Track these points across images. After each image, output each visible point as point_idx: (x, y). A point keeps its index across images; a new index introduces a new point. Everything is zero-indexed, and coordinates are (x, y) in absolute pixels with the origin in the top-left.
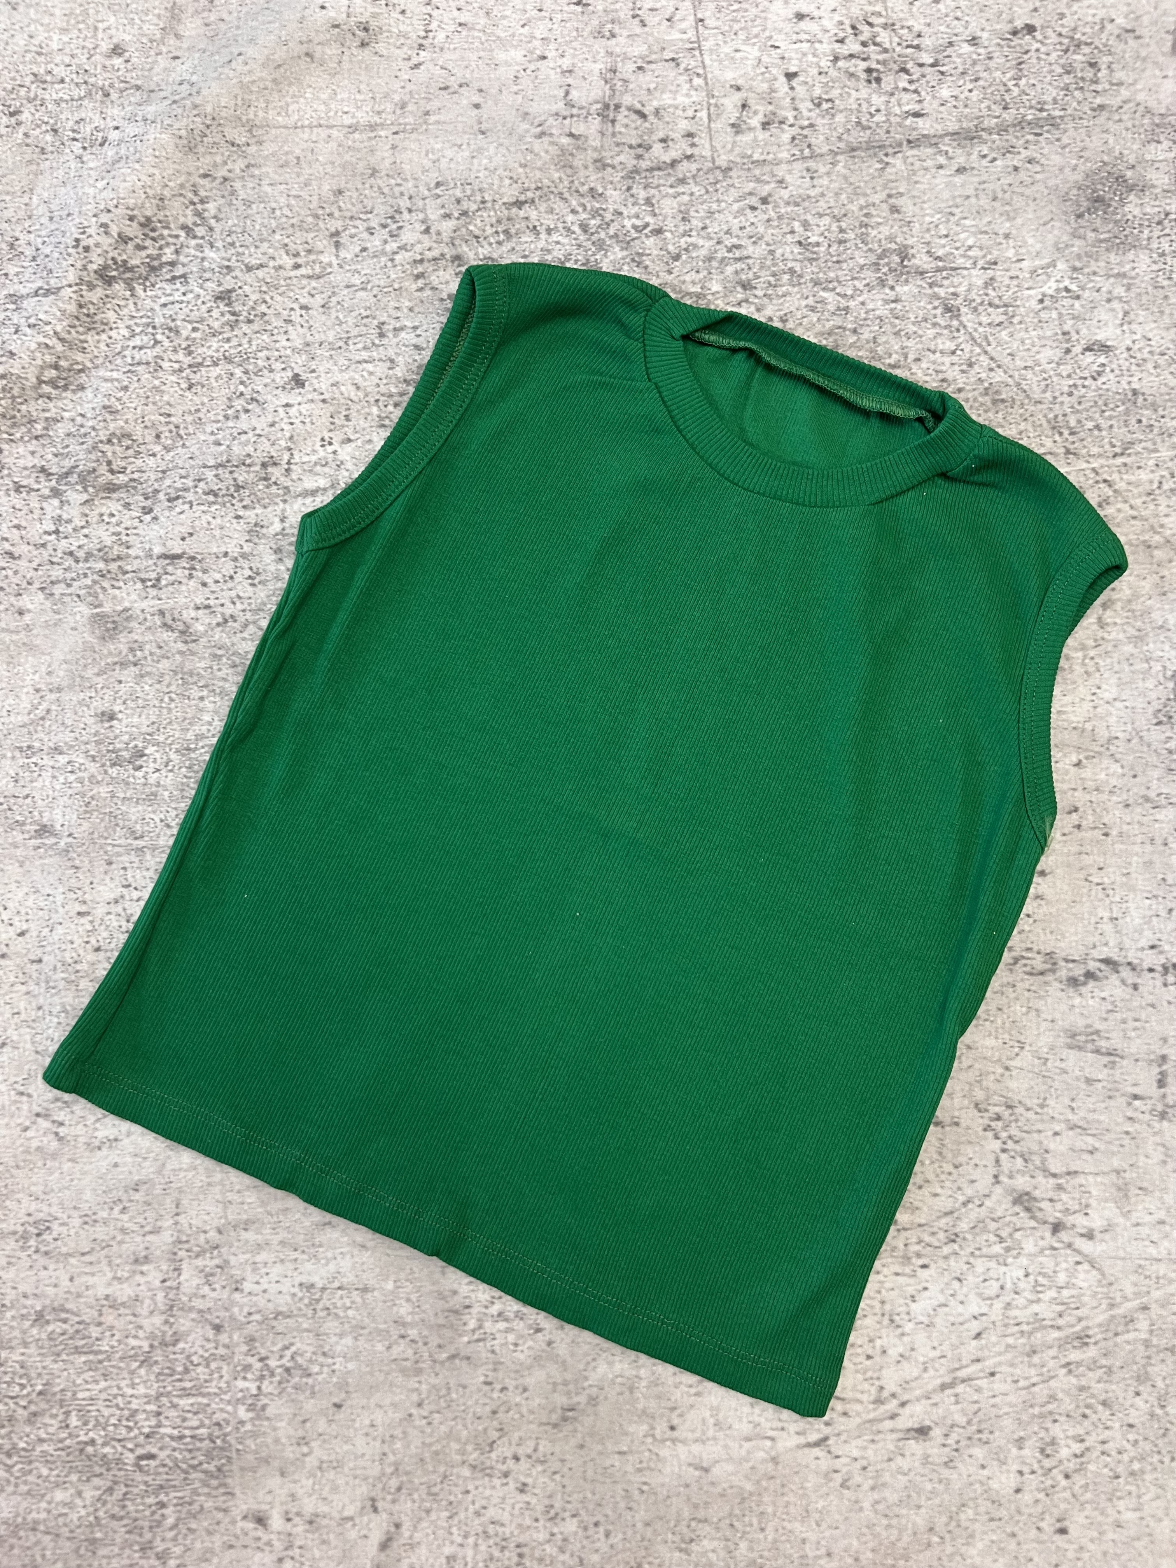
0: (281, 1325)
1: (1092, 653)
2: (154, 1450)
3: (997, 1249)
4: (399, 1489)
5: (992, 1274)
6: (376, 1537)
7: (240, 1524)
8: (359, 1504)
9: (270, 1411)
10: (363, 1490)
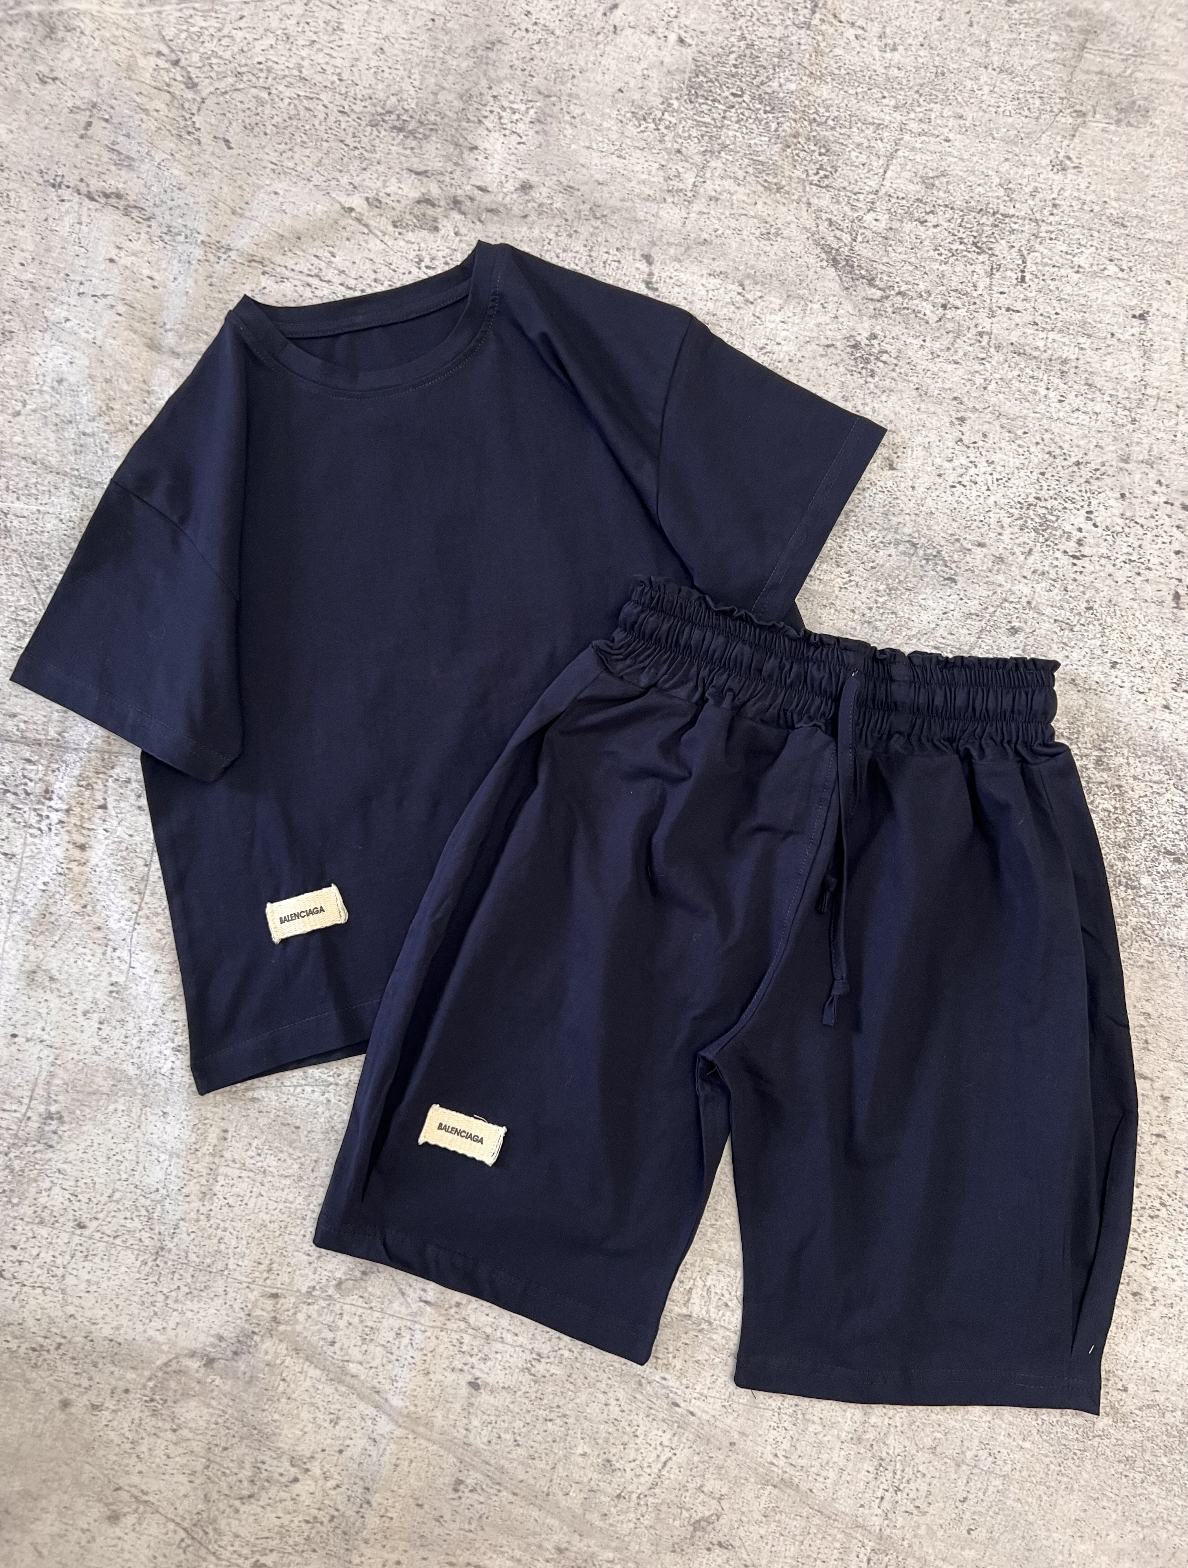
0: (642, 144)
1: (37, 387)
2: (731, 98)
3: (214, 60)
4: (598, 33)
5: (223, 48)
6: (618, 12)
7: (694, 43)
8: (624, 33)
9: (661, 100)
10: (619, 40)
